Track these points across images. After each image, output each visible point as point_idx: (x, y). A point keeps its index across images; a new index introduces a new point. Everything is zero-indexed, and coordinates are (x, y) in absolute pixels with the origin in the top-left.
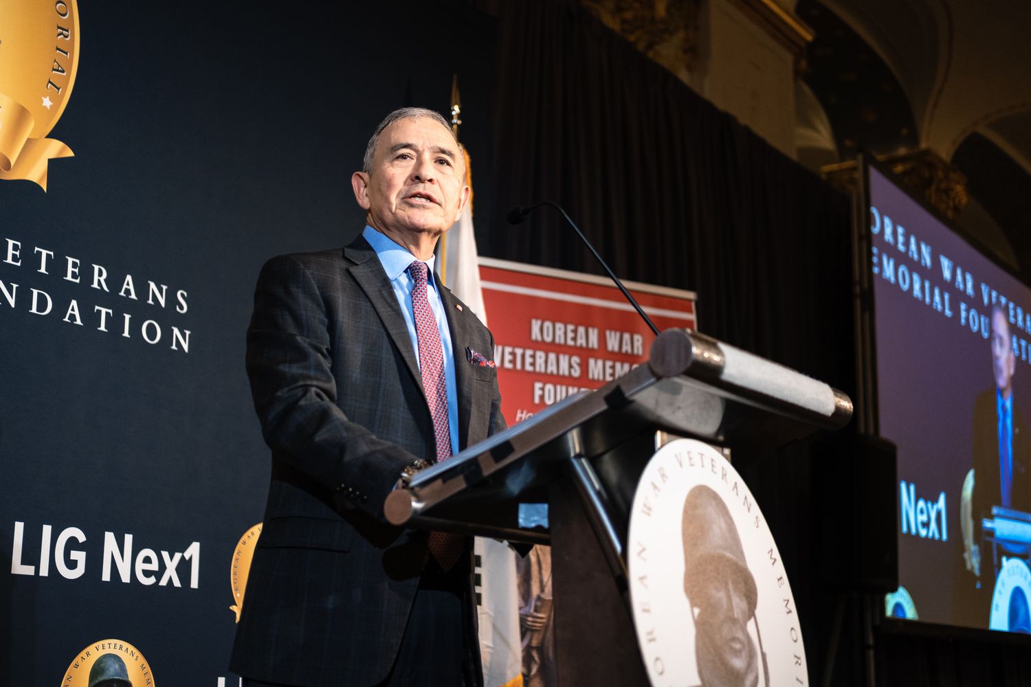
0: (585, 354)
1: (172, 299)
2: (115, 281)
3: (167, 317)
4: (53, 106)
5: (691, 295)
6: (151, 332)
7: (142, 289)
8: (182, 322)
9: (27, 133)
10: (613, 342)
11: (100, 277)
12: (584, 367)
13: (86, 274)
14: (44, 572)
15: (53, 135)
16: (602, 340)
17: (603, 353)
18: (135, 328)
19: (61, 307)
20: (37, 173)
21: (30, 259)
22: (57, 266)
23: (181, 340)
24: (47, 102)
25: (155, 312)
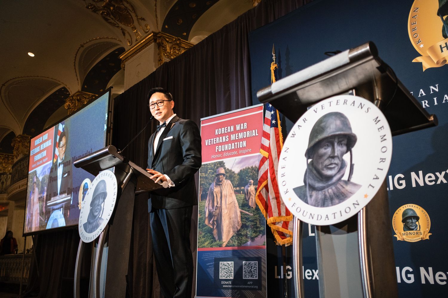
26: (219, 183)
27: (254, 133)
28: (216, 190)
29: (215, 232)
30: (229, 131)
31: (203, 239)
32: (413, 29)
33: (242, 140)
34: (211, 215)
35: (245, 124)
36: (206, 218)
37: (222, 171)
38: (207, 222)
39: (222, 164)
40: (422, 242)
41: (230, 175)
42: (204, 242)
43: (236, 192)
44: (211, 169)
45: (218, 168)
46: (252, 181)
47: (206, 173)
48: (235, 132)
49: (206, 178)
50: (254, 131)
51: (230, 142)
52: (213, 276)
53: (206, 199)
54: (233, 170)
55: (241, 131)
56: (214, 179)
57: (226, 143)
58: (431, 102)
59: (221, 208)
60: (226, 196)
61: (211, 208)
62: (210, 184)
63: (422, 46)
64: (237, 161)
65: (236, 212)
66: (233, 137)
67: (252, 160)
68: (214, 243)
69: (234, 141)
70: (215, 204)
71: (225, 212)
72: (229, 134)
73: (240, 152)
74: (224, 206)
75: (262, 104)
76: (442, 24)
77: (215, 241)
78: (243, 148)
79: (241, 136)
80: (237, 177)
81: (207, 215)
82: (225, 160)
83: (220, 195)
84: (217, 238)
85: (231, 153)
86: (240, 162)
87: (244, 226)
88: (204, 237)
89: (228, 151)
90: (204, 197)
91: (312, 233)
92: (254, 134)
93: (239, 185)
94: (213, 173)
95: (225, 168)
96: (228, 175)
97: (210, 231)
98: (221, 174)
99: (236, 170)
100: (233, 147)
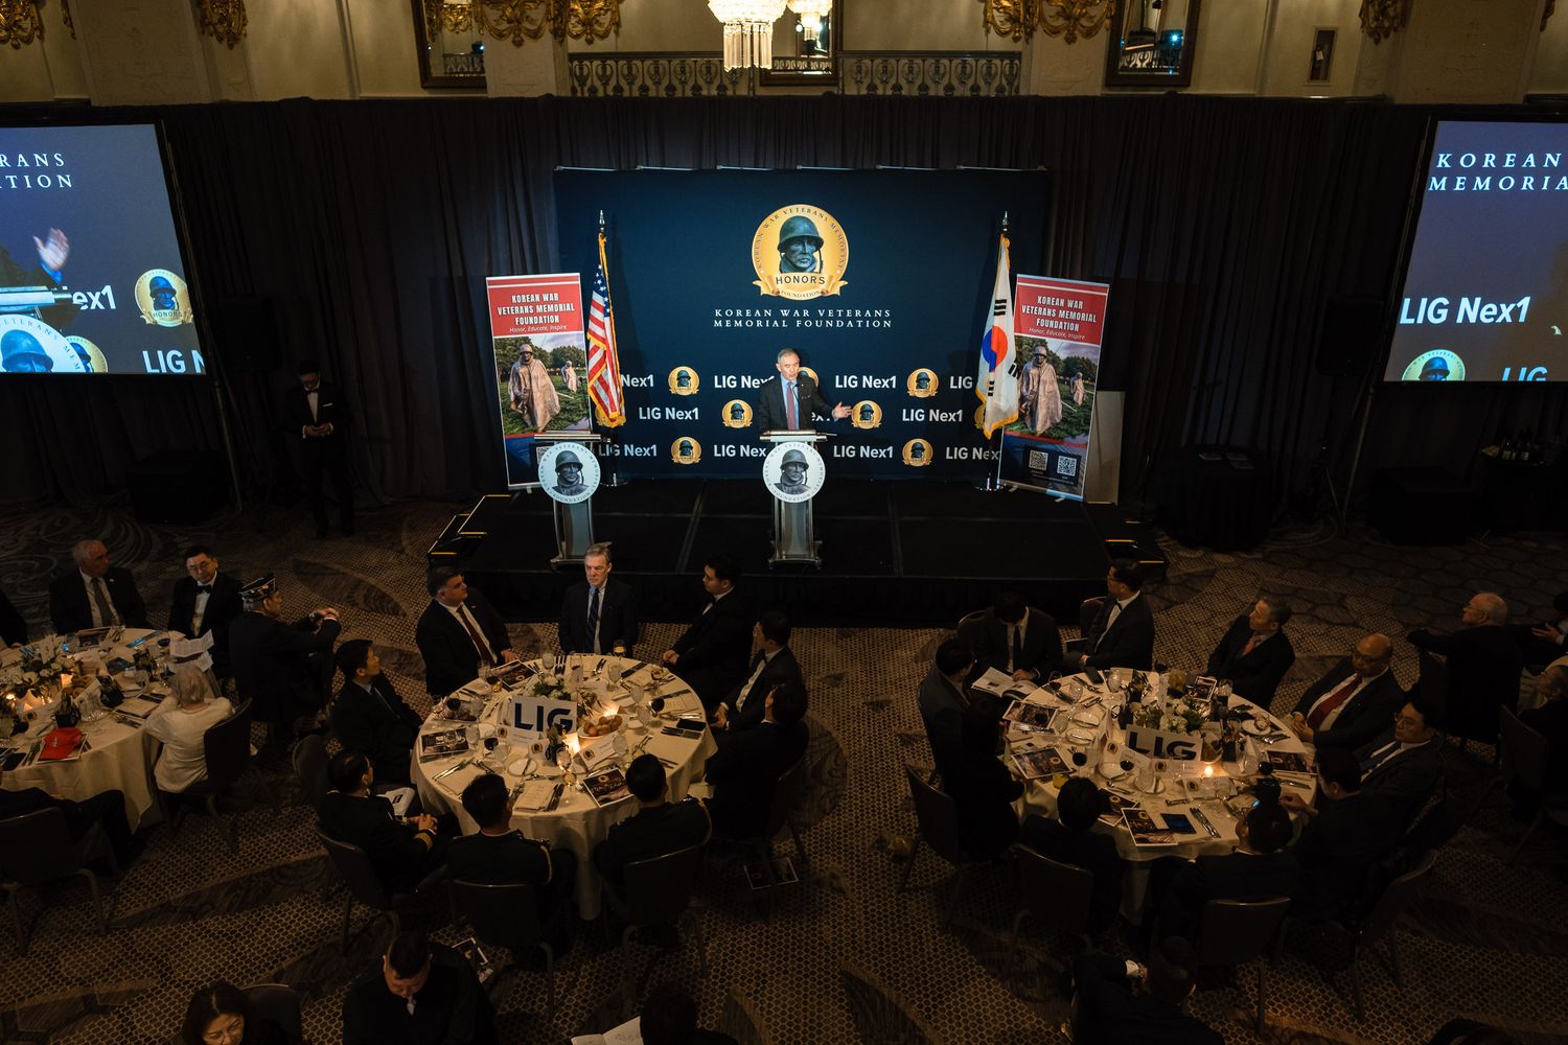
0: (1058, 308)
1: (883, 313)
2: (863, 313)
3: (882, 319)
4: (841, 272)
5: (1107, 285)
6: (876, 324)
7: (872, 313)
8: (887, 319)
9: (834, 281)
10: (1070, 304)
11: (858, 313)
12: (1057, 313)
13: (854, 313)
14: (845, 386)
15: (841, 280)
16: (1066, 303)
17: (1066, 308)
18: (871, 324)
19: (846, 323)
20: (837, 291)
21: (836, 314)
22: (844, 313)
23: (887, 324)
24: (839, 272)
25: (878, 318)
26: (525, 363)
27: (569, 307)
28: (522, 370)
29: (526, 417)
30: (533, 300)
31: (511, 426)
32: (757, 253)
33: (554, 313)
34: (518, 399)
35: (556, 295)
36: (511, 403)
37: (528, 348)
38: (513, 406)
39: (527, 341)
40: (745, 428)
41: (540, 354)
42: (513, 428)
43: (550, 374)
44: (512, 345)
45: (521, 345)
46: (571, 363)
47: (504, 348)
48: (542, 302)
49: (505, 355)
50: (568, 305)
51: (535, 314)
52: (529, 463)
53: (509, 379)
54: (544, 349)
55: (549, 302)
56: (518, 357)
57: (529, 315)
58: (764, 324)
59: (531, 391)
60: (537, 378)
61: (517, 391)
62: (513, 363)
63: (762, 272)
64: (548, 338)
65: (552, 396)
66: (539, 309)
67: (568, 340)
68: (526, 429)
69: (542, 314)
70: (523, 387)
71: (537, 396)
72: (534, 304)
73: (552, 328)
74: (535, 389)
75: (578, 274)
76: (780, 259)
77: (528, 426)
78: (555, 324)
79: (551, 308)
80: (550, 358)
81: (512, 398)
82: (530, 336)
83: (527, 377)
84: (529, 424)
85: (539, 328)
86: (553, 340)
87: (563, 410)
88: (510, 423)
89: (534, 325)
90: (505, 378)
91: (643, 415)
92: (568, 309)
93: (554, 366)
94: (515, 351)
95: (532, 346)
96: (537, 354)
97: (520, 417)
98: (527, 352)
99: (549, 349)
100: (541, 321)
